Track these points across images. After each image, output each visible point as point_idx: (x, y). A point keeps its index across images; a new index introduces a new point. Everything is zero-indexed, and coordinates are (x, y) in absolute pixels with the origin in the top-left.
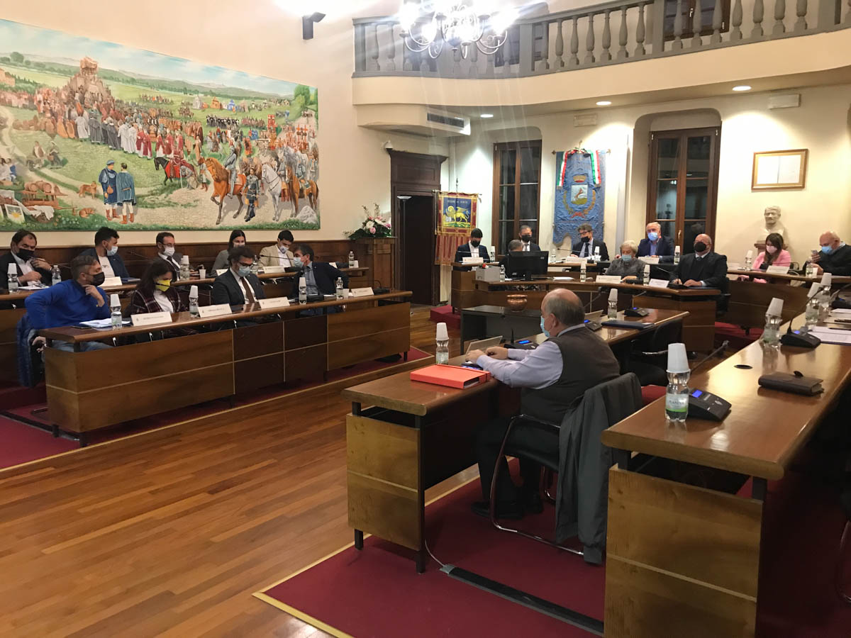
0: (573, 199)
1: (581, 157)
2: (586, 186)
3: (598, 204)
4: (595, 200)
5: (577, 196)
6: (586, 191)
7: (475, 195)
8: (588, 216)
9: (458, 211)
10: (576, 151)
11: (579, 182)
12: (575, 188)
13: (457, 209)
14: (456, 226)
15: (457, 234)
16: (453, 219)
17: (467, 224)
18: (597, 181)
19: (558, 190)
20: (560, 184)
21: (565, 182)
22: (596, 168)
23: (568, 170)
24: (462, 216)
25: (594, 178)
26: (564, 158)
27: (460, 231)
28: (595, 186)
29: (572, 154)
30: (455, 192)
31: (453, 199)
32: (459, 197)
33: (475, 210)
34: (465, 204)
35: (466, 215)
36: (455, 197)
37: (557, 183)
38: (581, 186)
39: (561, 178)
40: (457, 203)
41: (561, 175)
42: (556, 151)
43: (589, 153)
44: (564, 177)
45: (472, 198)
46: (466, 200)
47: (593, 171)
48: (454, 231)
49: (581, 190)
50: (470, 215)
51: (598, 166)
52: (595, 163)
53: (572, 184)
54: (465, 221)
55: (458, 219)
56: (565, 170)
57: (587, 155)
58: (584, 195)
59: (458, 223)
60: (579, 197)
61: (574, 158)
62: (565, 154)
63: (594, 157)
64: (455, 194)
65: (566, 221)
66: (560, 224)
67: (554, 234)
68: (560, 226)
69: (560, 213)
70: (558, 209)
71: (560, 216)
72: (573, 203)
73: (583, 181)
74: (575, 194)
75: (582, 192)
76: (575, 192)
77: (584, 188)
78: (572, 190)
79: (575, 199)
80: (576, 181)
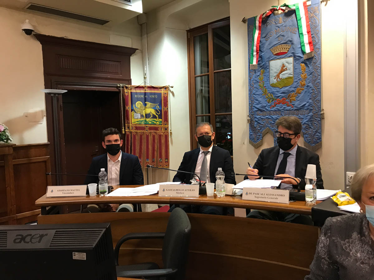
0: (273, 80)
1: (281, 19)
2: (291, 60)
3: (310, 84)
4: (305, 78)
5: (278, 76)
6: (290, 67)
7: (166, 88)
8: (296, 103)
9: (147, 106)
10: (273, 10)
11: (280, 55)
12: (275, 65)
13: (145, 105)
14: (146, 123)
15: (147, 132)
18: (307, 49)
19: (252, 71)
20: (255, 62)
21: (260, 58)
22: (304, 30)
23: (263, 40)
24: (153, 111)
25: (302, 46)
26: (257, 23)
27: (151, 128)
28: (305, 57)
29: (268, 17)
30: (143, 85)
31: (141, 94)
32: (148, 91)
33: (166, 104)
34: (155, 98)
35: (156, 110)
36: (142, 91)
37: (250, 61)
38: (283, 61)
39: (255, 53)
40: (145, 98)
41: (255, 48)
43: (293, 8)
44: (259, 50)
45: (163, 91)
46: (155, 94)
47: (300, 35)
48: (143, 128)
51: (308, 26)
52: (303, 23)
53: (270, 60)
55: (147, 116)
56: (259, 41)
57: (291, 13)
58: (289, 72)
59: (148, 120)
60: (281, 76)
61: (272, 21)
62: (258, 18)
63: (302, 13)
64: (143, 87)
65: (265, 113)
66: (258, 117)
67: (250, 131)
68: (257, 120)
69: (257, 102)
70: (254, 96)
71: (256, 106)
72: (273, 86)
73: (286, 53)
74: (276, 72)
75: (284, 68)
76: (275, 71)
77: (287, 62)
78: (271, 68)
79: (275, 80)
80: (276, 54)
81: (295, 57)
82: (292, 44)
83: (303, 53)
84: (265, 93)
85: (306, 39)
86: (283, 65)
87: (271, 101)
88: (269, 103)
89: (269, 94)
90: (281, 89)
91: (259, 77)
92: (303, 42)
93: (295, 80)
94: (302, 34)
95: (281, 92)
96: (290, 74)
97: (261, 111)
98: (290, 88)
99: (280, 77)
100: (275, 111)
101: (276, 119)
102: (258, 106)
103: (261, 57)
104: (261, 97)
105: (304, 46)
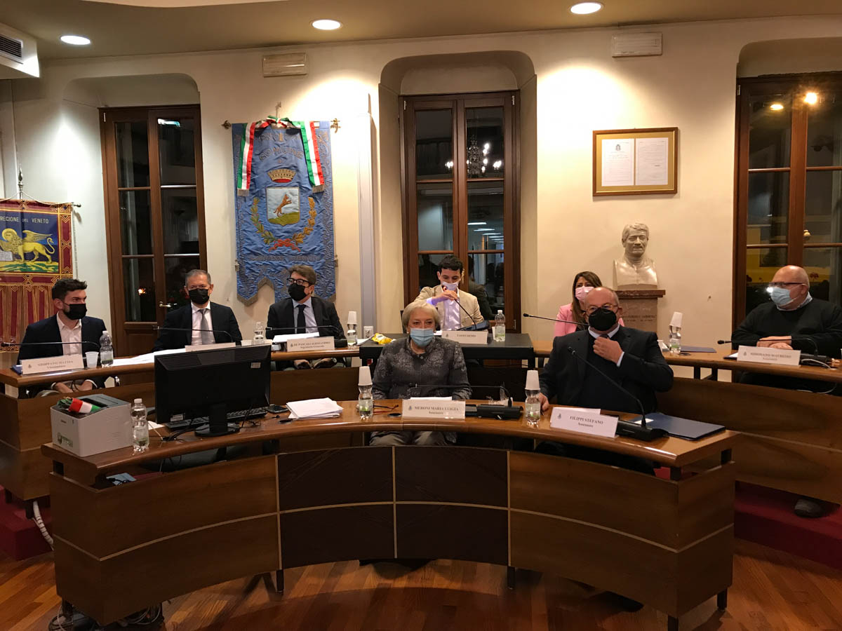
0: (272, 214)
1: (282, 136)
3: (321, 224)
4: (314, 216)
5: (279, 209)
6: (296, 199)
7: (66, 207)
8: (304, 246)
9: (28, 238)
10: (270, 122)
11: (281, 182)
12: (275, 194)
14: (25, 269)
15: (29, 286)
16: (16, 256)
17: (50, 267)
18: (317, 181)
19: (239, 197)
20: (244, 186)
21: (253, 183)
22: (312, 156)
23: (257, 159)
24: (39, 248)
25: (310, 176)
26: (248, 134)
27: (35, 280)
28: (313, 190)
29: (262, 129)
30: (18, 198)
31: (14, 214)
32: (27, 210)
33: (67, 236)
34: (43, 225)
35: (48, 246)
36: (17, 210)
37: (237, 185)
38: (286, 190)
39: (244, 174)
40: (23, 224)
41: (244, 167)
42: (231, 122)
43: (298, 126)
44: (251, 172)
45: (59, 212)
46: (42, 216)
47: (307, 161)
48: (21, 279)
49: (286, 197)
50: (56, 247)
51: (316, 153)
52: (311, 147)
53: (267, 186)
54: (47, 260)
56: (251, 159)
57: (293, 131)
58: (293, 207)
59: (29, 263)
60: (283, 210)
61: (268, 135)
62: (248, 127)
63: (308, 134)
64: (17, 203)
65: (261, 257)
66: (250, 262)
67: (238, 282)
68: (249, 266)
69: (249, 241)
70: (244, 233)
71: (248, 247)
72: (272, 221)
73: (288, 181)
74: (275, 204)
75: (287, 200)
76: (275, 202)
77: (291, 193)
78: (269, 198)
79: (275, 214)
80: (275, 181)
81: (301, 187)
82: (298, 171)
83: (312, 184)
84: (261, 230)
85: (314, 168)
86: (286, 195)
87: (269, 242)
88: (266, 244)
89: (267, 233)
90: (284, 228)
91: (250, 208)
92: (311, 171)
93: (302, 217)
94: (309, 160)
95: (283, 231)
96: (295, 209)
97: (256, 254)
98: (295, 226)
99: (282, 212)
100: (276, 255)
101: (277, 267)
102: (250, 248)
103: (253, 180)
104: (254, 236)
105: (312, 176)
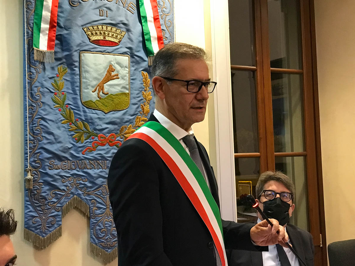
0: (90, 94)
5: (101, 87)
6: (124, 72)
12: (94, 63)
21: (58, 41)
28: (149, 61)
44: (56, 23)
47: (142, 18)
49: (111, 69)
53: (81, 49)
58: (122, 84)
60: (106, 88)
66: (51, 172)
67: (26, 207)
68: (49, 179)
69: (50, 137)
70: (43, 122)
71: (48, 147)
72: (88, 105)
73: (115, 44)
74: (96, 79)
75: (113, 74)
78: (85, 67)
80: (97, 42)
81: (132, 56)
82: (128, 30)
83: (148, 52)
84: (69, 119)
85: (152, 29)
86: (111, 66)
87: (83, 138)
88: (78, 141)
89: (80, 123)
90: (108, 116)
91: (52, 81)
92: (148, 34)
93: (134, 101)
94: (145, 17)
95: (107, 121)
96: (124, 87)
97: (60, 158)
98: (124, 114)
99: (105, 90)
100: (96, 159)
101: (97, 178)
102: (52, 148)
104: (59, 128)
105: (149, 40)
